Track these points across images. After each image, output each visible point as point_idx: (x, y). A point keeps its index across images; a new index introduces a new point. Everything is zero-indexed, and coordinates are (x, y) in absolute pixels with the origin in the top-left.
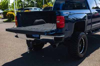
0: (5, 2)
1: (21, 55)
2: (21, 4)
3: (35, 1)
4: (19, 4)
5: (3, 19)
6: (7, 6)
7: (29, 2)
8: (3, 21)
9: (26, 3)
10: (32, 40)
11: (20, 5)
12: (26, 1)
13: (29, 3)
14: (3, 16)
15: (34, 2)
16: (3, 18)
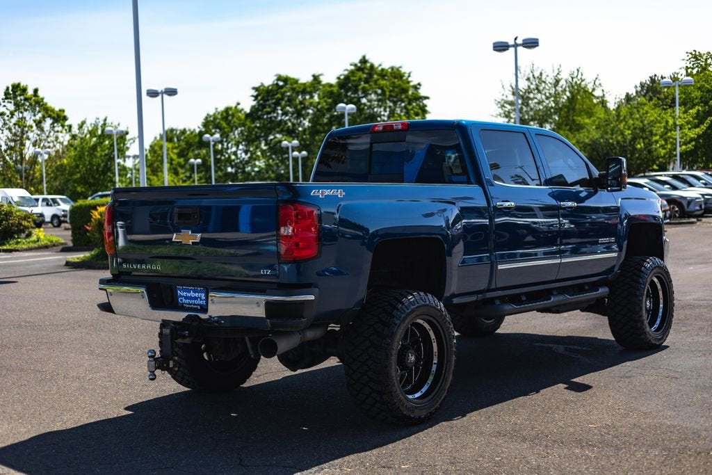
0: (94, 148)
1: (126, 409)
2: (199, 161)
3: (296, 142)
4: (187, 160)
5: (66, 250)
6: (104, 173)
7: (257, 147)
8: (68, 264)
9: (235, 153)
10: (174, 323)
11: (192, 166)
12: (237, 145)
13: (258, 158)
14: (70, 233)
15: (285, 151)
16: (70, 244)
